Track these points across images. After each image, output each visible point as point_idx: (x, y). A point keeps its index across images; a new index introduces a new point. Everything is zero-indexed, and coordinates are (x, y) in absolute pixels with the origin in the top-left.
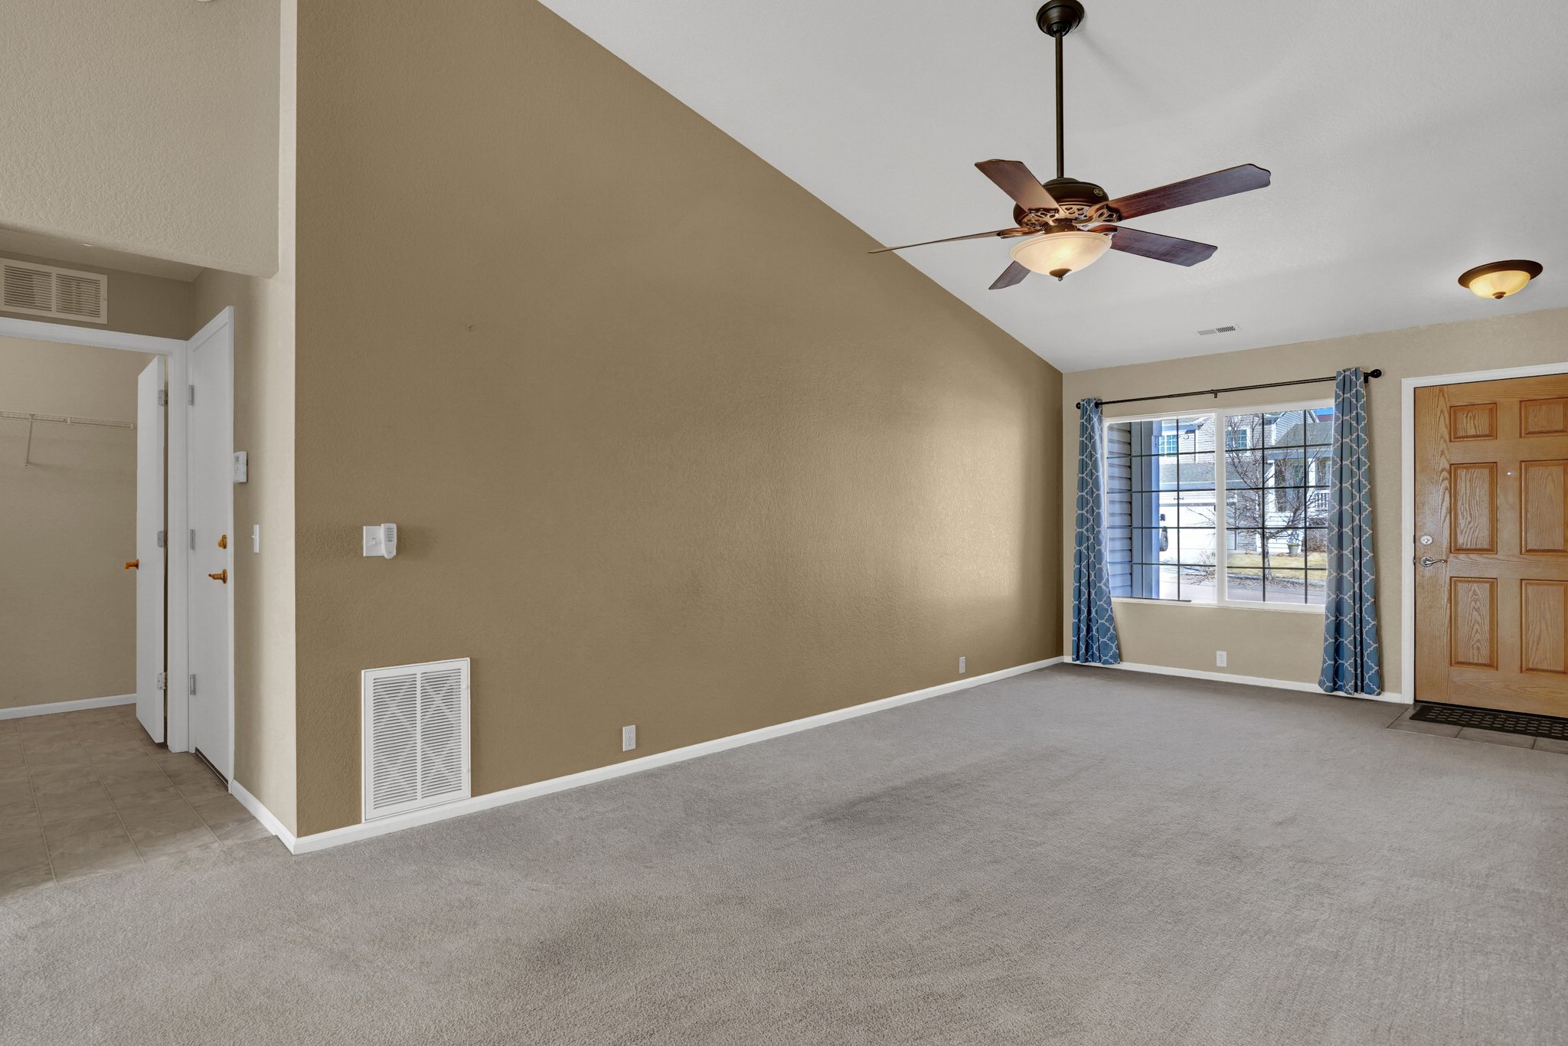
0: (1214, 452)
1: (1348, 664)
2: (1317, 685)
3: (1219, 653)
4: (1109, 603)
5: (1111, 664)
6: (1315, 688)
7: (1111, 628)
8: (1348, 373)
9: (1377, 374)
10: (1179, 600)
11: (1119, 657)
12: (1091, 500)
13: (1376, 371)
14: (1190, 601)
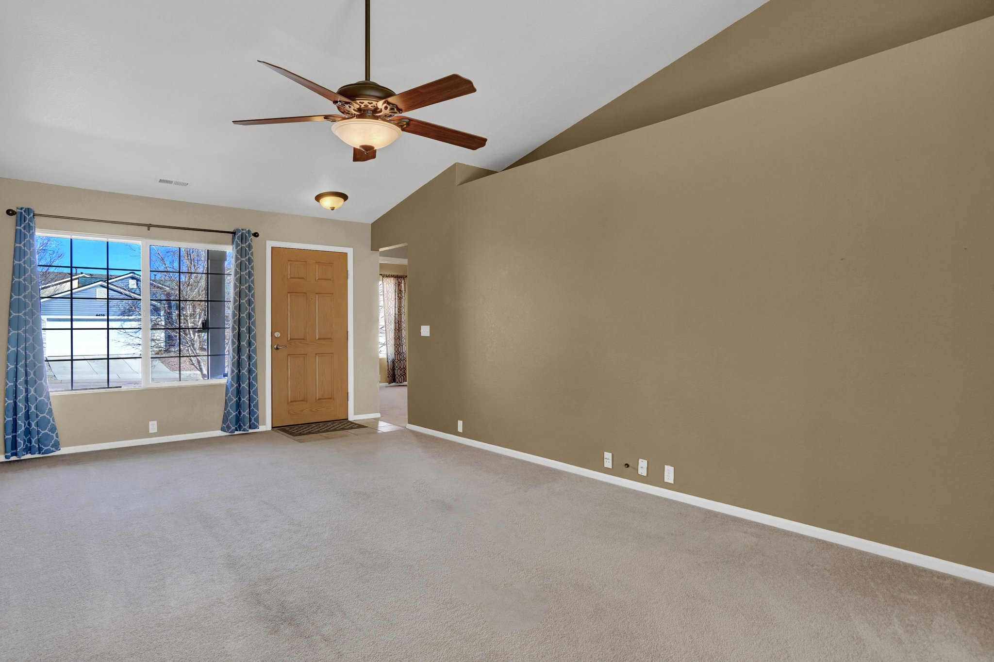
0: (140, 271)
1: (245, 413)
2: (220, 431)
3: (151, 423)
4: (49, 398)
5: (53, 451)
6: (220, 433)
7: (51, 420)
8: (244, 231)
9: (256, 235)
10: (108, 388)
11: (57, 446)
12: (31, 304)
13: (257, 233)
14: (121, 387)
